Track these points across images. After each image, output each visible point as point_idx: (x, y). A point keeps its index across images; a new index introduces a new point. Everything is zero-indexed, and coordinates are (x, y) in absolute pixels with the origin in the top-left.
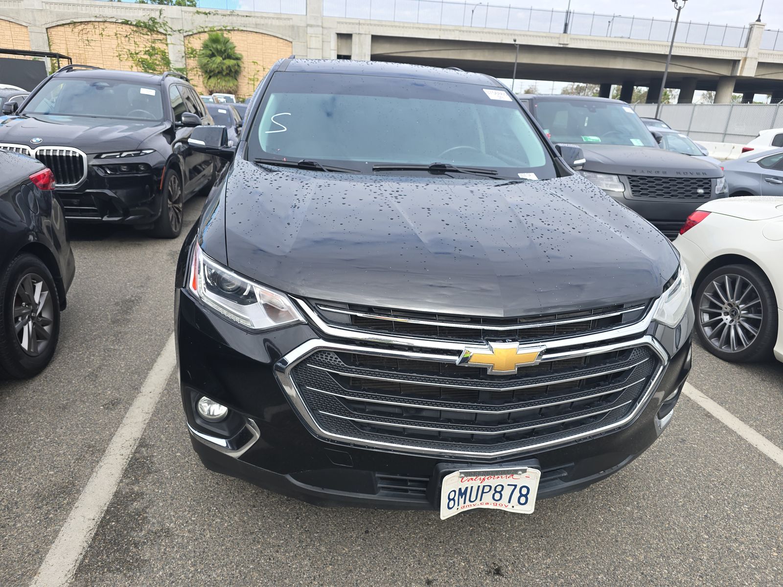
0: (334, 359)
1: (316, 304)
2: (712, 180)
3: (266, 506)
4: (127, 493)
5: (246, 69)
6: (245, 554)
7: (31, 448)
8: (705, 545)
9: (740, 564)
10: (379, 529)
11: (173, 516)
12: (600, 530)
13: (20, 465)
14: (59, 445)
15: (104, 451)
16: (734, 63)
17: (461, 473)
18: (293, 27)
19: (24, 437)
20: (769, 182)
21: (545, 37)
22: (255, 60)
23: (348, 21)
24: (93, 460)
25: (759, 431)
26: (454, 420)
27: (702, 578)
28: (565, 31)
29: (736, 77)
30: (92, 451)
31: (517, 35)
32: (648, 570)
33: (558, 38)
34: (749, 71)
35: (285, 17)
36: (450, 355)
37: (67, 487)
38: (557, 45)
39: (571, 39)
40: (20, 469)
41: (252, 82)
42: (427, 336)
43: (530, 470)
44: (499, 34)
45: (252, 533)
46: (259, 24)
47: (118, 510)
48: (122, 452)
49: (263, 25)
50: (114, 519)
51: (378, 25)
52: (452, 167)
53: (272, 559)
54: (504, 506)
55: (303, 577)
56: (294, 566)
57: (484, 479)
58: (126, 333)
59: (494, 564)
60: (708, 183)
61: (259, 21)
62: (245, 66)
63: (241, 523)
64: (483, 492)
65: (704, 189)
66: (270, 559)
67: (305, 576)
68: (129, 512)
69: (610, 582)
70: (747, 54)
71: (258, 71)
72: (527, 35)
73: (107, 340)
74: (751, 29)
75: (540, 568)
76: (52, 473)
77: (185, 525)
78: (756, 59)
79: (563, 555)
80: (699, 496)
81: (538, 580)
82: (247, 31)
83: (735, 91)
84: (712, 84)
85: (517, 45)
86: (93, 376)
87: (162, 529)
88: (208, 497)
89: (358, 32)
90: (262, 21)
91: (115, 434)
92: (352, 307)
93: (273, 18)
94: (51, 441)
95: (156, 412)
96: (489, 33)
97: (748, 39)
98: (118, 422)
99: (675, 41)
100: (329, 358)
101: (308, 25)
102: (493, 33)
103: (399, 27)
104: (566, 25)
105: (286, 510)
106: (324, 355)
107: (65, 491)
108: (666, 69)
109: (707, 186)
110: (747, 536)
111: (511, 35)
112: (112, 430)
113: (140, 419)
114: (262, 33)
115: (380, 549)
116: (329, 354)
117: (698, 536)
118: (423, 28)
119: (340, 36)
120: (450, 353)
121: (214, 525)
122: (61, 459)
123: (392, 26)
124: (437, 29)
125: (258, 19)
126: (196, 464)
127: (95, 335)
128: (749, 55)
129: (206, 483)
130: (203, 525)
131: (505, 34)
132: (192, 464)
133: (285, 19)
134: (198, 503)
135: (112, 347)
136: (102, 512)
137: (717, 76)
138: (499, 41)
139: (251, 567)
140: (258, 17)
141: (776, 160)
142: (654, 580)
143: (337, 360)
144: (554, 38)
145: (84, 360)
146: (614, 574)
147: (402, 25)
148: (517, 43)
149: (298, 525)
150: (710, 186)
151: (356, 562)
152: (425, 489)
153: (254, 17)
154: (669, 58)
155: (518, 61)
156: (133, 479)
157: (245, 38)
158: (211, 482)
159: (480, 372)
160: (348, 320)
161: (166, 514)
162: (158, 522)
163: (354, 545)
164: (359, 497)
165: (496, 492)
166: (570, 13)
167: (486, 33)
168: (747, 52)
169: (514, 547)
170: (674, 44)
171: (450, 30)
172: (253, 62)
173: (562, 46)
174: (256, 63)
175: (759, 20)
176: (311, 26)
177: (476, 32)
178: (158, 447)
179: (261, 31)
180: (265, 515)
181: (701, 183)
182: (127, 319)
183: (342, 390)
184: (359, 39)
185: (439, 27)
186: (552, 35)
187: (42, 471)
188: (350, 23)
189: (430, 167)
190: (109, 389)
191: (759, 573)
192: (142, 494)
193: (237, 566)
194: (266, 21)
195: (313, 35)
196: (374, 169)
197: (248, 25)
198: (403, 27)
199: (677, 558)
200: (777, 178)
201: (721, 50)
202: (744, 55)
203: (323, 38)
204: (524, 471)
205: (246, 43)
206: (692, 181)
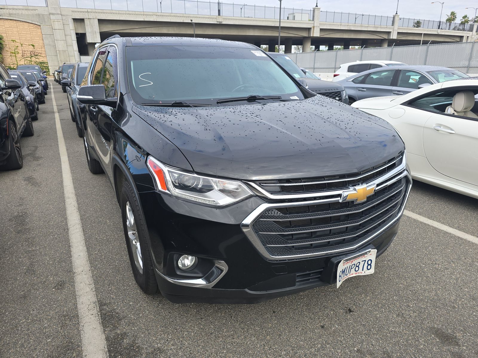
0: (276, 213)
1: (260, 183)
2: (341, 92)
3: (208, 316)
4: (114, 336)
5: (7, 46)
6: (216, 346)
7: (20, 330)
8: (426, 270)
9: (444, 274)
10: (279, 309)
11: (156, 339)
12: (380, 276)
13: (20, 342)
14: (40, 322)
15: (78, 316)
16: (309, 29)
17: (345, 260)
18: (39, 15)
19: (9, 324)
20: (360, 90)
21: (209, 18)
22: (14, 38)
23: (79, 10)
24: (74, 324)
25: (414, 212)
26: (337, 233)
27: (434, 284)
28: (219, 15)
29: (311, 37)
30: (68, 318)
31: (192, 17)
32: (411, 288)
33: (216, 18)
34: (316, 33)
35: (32, 8)
36: (335, 198)
37: (68, 346)
38: (216, 23)
39: (223, 19)
40: (22, 345)
41: (14, 55)
42: (322, 190)
43: (372, 250)
44: (181, 17)
45: (212, 333)
46: (12, 14)
47: (116, 348)
48: (91, 312)
49: (15, 14)
50: (118, 354)
51: (102, 13)
52: (260, 97)
53: (233, 343)
54: (360, 273)
55: (258, 347)
56: (249, 343)
57: (353, 261)
58: (34, 238)
59: (346, 307)
60: (339, 94)
61: (11, 11)
62: (6, 43)
63: (201, 330)
64: (351, 268)
65: (339, 97)
66: (232, 344)
67: (258, 346)
68: (125, 347)
69: (400, 299)
70: (314, 25)
71: (17, 47)
72: (198, 17)
73: (22, 246)
74: (314, 11)
75: (367, 302)
76: (50, 340)
77: (167, 342)
78: (319, 27)
79: (373, 293)
80: (409, 248)
81: (370, 308)
82: (3, 19)
83: (312, 45)
84: (300, 42)
85: (193, 23)
86: (31, 271)
87: (155, 350)
88: (170, 322)
89: (88, 18)
90: (14, 12)
91: (77, 304)
92: (280, 181)
93: (23, 9)
94: (32, 321)
95: (96, 282)
96: (175, 16)
97: (313, 17)
98: (74, 295)
99: (281, 19)
100: (273, 213)
101: (50, 14)
102: (177, 16)
103: (116, 13)
104: (219, 11)
105: (222, 315)
106: (270, 212)
107: (69, 349)
108: (279, 34)
109: (339, 95)
110: (439, 261)
111: (188, 17)
112: (73, 301)
113: (88, 289)
114: (16, 20)
115: (287, 318)
116: (273, 211)
117: (421, 267)
118: (132, 14)
119: (75, 20)
120: (335, 196)
121: (185, 337)
122: (49, 330)
123: (111, 13)
124: (141, 15)
125: (10, 10)
126: (147, 306)
127: (10, 244)
128: (315, 25)
129: (162, 315)
130: (179, 339)
131: (185, 17)
132: (145, 307)
133: (32, 10)
134: (166, 327)
135: (30, 249)
136: (106, 353)
137: (302, 37)
138: (182, 21)
139: (225, 351)
140: (10, 9)
141: (361, 79)
142: (417, 292)
143: (278, 213)
144: (214, 18)
145: (14, 262)
146: (399, 294)
147: (117, 12)
148: (193, 22)
149: (234, 321)
150: (341, 95)
151: (280, 329)
152: (320, 276)
153: (7, 9)
154: (280, 28)
155: (196, 33)
156: (112, 326)
157: (3, 24)
158: (165, 313)
159: (349, 204)
160: (278, 189)
161: (150, 340)
162: (149, 347)
163: (272, 321)
164: (287, 290)
165: (356, 266)
166: (220, 3)
167: (173, 16)
168: (314, 23)
169: (349, 296)
170: (281, 21)
171: (150, 15)
172: (12, 41)
173: (219, 23)
174: (15, 41)
175: (317, 6)
176: (53, 14)
177: (167, 16)
178: (114, 303)
179: (14, 19)
180: (211, 321)
181: (337, 94)
182: (27, 228)
183: (283, 230)
184: (90, 22)
185: (142, 13)
186: (212, 17)
187: (41, 342)
188: (81, 12)
189: (248, 98)
190: (49, 277)
191: (453, 275)
192: (125, 333)
193: (216, 354)
194: (17, 12)
195: (56, 20)
196: (218, 103)
197: (3, 15)
198: (119, 14)
199: (419, 279)
200: (363, 88)
201: (302, 23)
202: (313, 25)
203: (63, 22)
204: (370, 252)
205: (4, 27)
206: (333, 94)
